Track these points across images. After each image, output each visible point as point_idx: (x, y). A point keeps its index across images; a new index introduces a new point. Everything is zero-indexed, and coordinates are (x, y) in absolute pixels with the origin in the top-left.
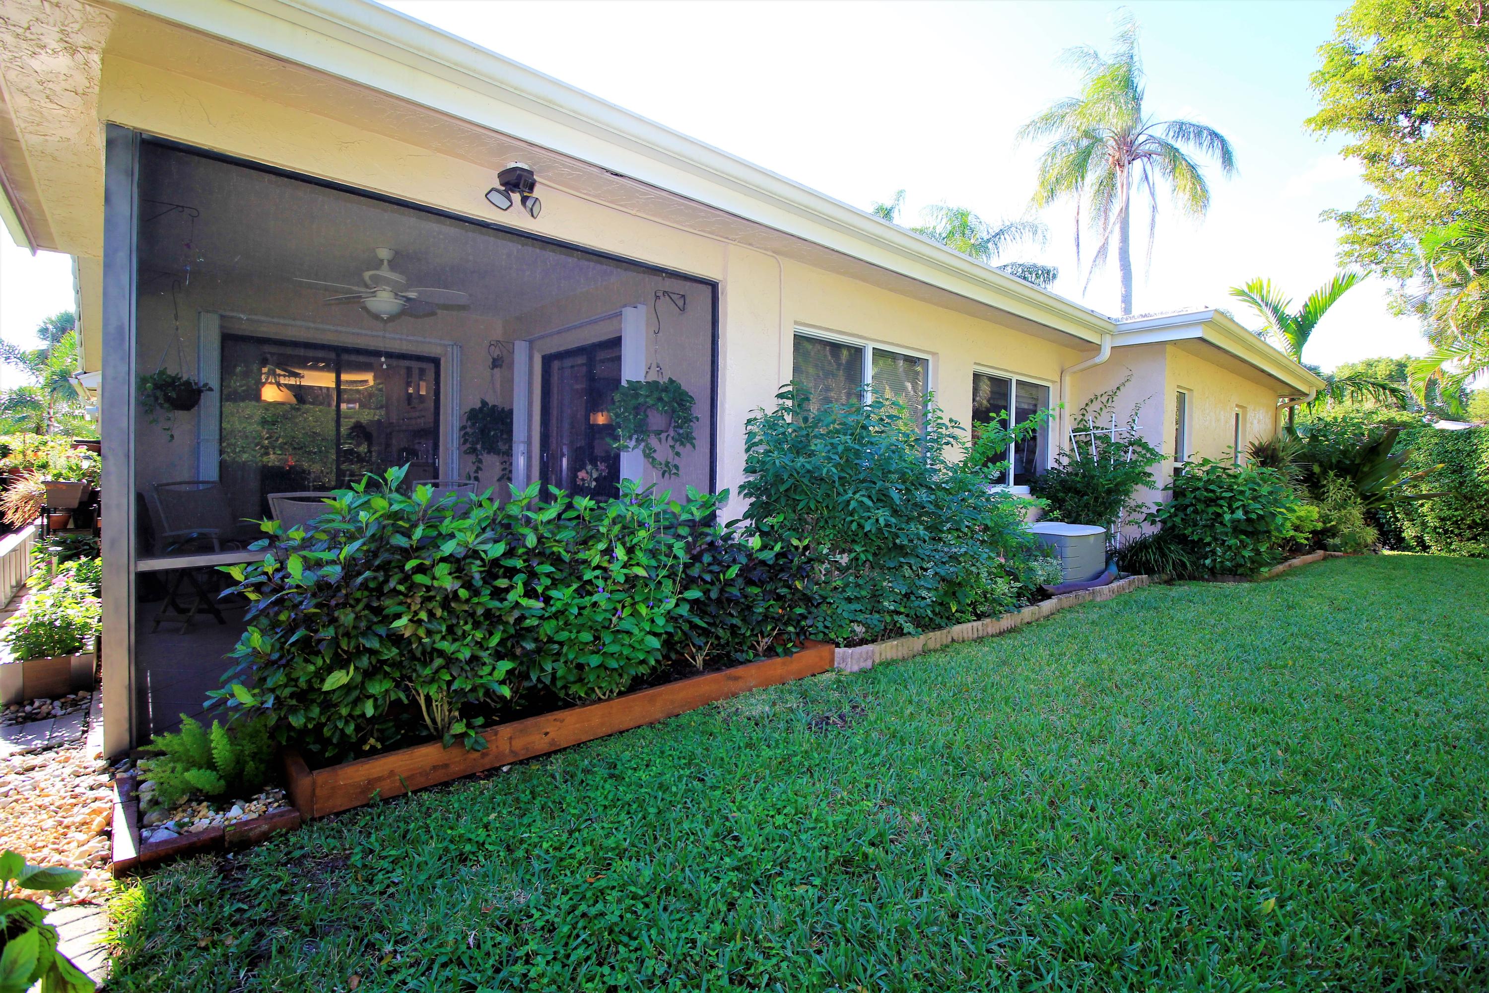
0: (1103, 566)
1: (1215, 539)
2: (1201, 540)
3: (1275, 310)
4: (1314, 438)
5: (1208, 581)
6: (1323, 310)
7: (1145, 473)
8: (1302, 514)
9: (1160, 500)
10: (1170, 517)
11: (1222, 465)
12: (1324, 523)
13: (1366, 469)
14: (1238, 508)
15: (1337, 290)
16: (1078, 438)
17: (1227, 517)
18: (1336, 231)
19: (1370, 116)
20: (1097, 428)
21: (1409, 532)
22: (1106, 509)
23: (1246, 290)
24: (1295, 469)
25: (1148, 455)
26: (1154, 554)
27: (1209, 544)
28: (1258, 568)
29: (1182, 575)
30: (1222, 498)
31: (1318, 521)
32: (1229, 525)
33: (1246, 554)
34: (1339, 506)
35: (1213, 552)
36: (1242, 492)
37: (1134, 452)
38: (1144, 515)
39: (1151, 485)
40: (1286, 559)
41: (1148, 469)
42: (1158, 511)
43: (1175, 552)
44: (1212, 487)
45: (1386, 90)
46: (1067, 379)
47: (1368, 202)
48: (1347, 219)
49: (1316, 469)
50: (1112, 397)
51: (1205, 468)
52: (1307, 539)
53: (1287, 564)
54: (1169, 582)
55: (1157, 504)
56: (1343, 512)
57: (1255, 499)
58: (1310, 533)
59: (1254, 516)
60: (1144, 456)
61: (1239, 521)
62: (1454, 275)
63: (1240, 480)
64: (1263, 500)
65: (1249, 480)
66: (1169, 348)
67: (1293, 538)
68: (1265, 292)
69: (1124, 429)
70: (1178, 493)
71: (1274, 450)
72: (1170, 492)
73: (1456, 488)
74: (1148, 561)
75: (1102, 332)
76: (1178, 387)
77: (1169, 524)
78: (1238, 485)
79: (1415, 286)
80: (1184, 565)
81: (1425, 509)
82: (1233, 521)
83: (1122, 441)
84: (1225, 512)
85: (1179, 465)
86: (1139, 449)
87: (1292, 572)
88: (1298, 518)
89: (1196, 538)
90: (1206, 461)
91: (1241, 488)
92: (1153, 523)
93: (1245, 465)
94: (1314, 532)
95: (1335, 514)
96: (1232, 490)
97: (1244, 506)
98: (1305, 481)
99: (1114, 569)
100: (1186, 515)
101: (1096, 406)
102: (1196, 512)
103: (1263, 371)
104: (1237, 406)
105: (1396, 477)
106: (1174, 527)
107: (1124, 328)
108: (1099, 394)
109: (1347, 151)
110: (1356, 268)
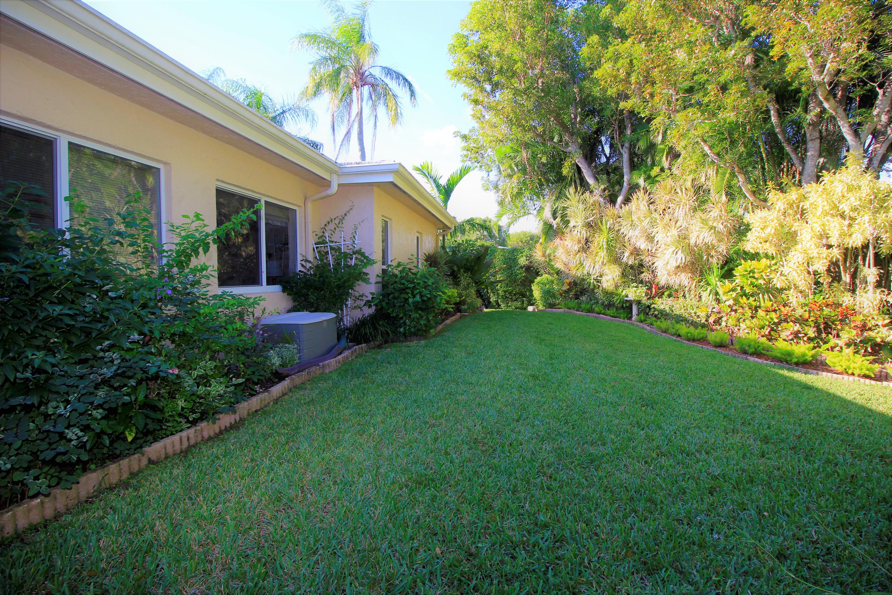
0: (336, 341)
1: (405, 315)
2: (398, 316)
3: (435, 181)
4: (454, 252)
5: (403, 342)
6: (457, 183)
7: (364, 273)
8: (450, 294)
9: (374, 291)
10: (380, 302)
11: (408, 266)
12: (460, 298)
13: (476, 268)
14: (417, 294)
15: (463, 172)
16: (319, 249)
17: (411, 300)
18: (460, 143)
19: (474, 78)
20: (332, 242)
21: (493, 299)
22: (337, 299)
23: (420, 168)
24: (446, 268)
25: (365, 261)
26: (370, 329)
27: (402, 318)
28: (429, 330)
29: (387, 341)
30: (408, 288)
31: (457, 297)
32: (412, 305)
33: (422, 322)
34: (466, 288)
35: (405, 323)
36: (419, 284)
37: (356, 259)
38: (364, 302)
39: (367, 281)
40: (443, 320)
41: (364, 270)
42: (372, 298)
43: (383, 326)
44: (403, 281)
45: (482, 64)
46: (309, 205)
47: (473, 130)
48: (465, 137)
49: (455, 268)
50: (341, 220)
51: (400, 269)
52: (452, 308)
53: (444, 324)
54: (379, 347)
55: (372, 294)
56: (468, 291)
57: (425, 288)
58: (454, 304)
59: (425, 299)
60: (362, 261)
61: (418, 302)
62: (509, 171)
63: (418, 276)
64: (430, 288)
65: (423, 276)
66: (375, 188)
67: (446, 308)
68: (430, 170)
69: (349, 242)
70: (385, 286)
71: (436, 258)
72: (380, 285)
73: (509, 277)
74: (366, 334)
75: (331, 172)
76: (383, 216)
77: (379, 307)
78: (417, 279)
79: (493, 176)
80: (388, 333)
81: (498, 287)
82: (414, 303)
83: (348, 251)
84: (409, 297)
85: (384, 267)
86: (359, 257)
87: (447, 329)
88: (448, 296)
89: (394, 315)
90: (399, 265)
91: (418, 281)
92: (370, 306)
93: (422, 267)
94: (455, 304)
95: (464, 293)
96: (413, 283)
97: (420, 292)
98: (451, 275)
99: (343, 343)
100: (389, 300)
101: (332, 226)
102: (394, 298)
103: (429, 212)
104: (417, 232)
105: (487, 272)
106: (382, 308)
107: (345, 170)
108: (333, 218)
109: (464, 95)
110: (469, 163)
